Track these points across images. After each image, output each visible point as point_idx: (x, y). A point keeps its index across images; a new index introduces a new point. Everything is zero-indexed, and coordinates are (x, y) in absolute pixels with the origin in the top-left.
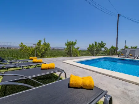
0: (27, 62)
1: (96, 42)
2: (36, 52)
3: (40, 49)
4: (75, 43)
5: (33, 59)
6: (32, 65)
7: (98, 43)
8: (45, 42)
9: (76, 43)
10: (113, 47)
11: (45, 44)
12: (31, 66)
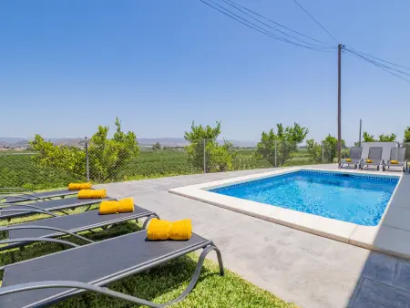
0: (63, 197)
1: (280, 127)
2: (92, 164)
3: (105, 152)
4: (217, 132)
5: (79, 189)
6: (77, 207)
7: (287, 130)
8: (119, 130)
9: (220, 130)
10: (329, 139)
11: (118, 138)
12: (73, 208)
